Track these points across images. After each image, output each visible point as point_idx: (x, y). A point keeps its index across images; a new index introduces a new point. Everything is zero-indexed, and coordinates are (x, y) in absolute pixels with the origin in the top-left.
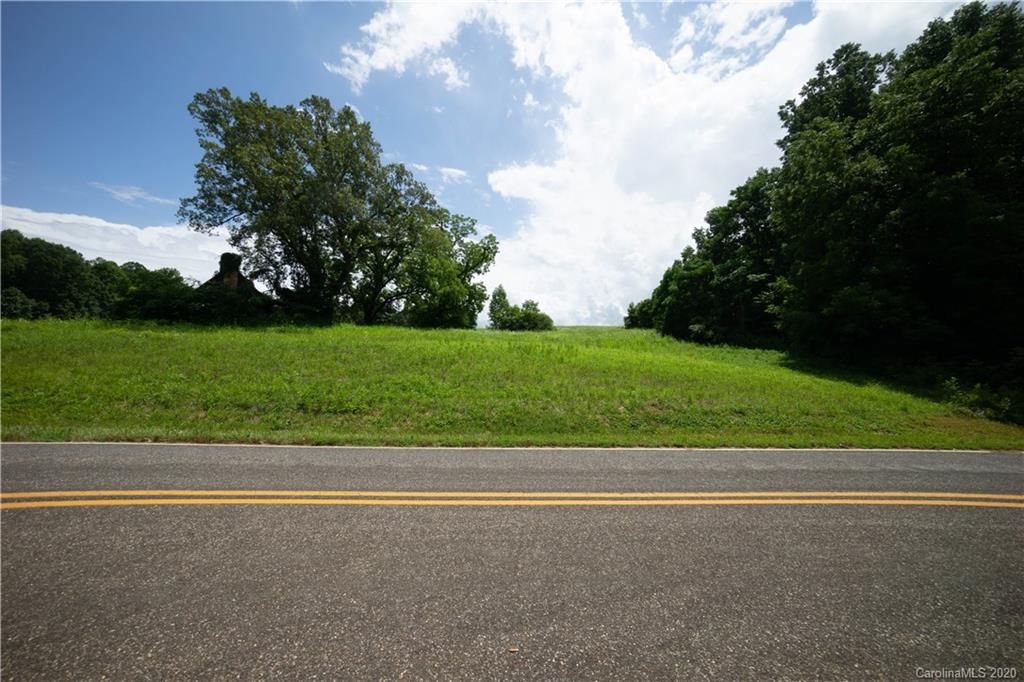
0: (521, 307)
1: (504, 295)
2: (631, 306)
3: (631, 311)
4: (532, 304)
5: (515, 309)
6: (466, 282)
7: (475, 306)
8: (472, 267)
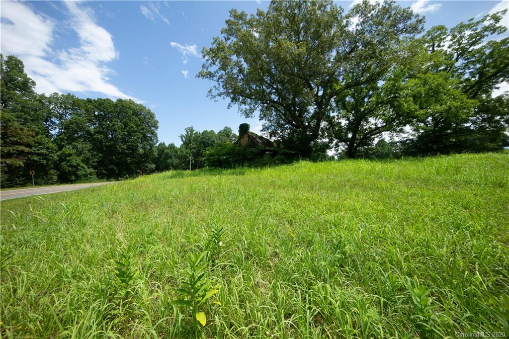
6: (484, 96)
7: (502, 123)
8: (492, 76)
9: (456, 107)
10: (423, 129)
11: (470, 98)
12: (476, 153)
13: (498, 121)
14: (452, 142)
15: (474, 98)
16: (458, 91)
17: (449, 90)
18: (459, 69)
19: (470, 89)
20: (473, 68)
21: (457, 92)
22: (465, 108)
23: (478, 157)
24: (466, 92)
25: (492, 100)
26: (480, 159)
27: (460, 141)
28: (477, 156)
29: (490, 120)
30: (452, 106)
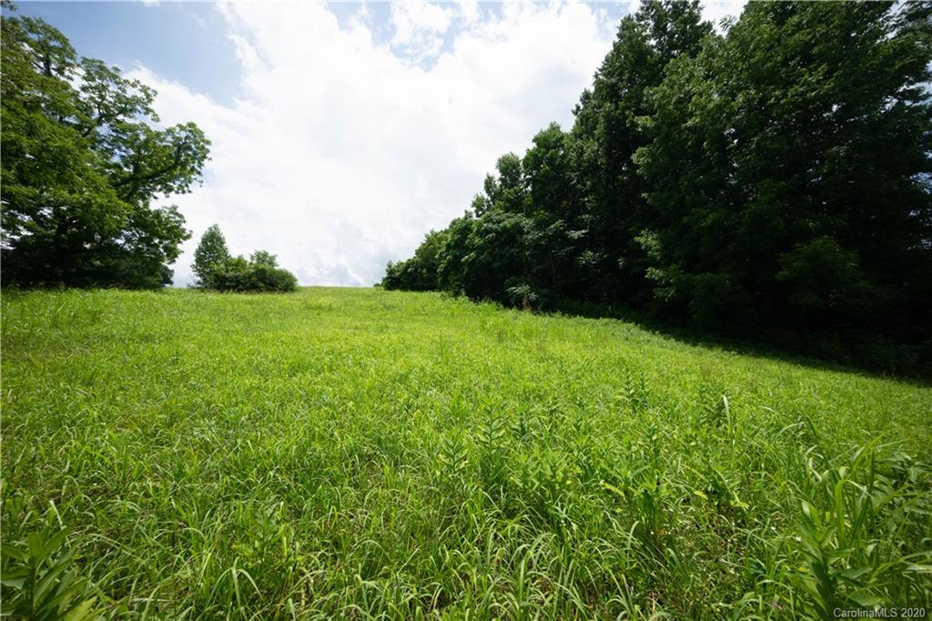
0: (248, 259)
1: (221, 241)
2: (390, 266)
3: (391, 272)
4: (265, 255)
5: (239, 263)
6: (141, 203)
7: (162, 250)
8: (149, 177)
9: (101, 206)
10: (28, 228)
11: (123, 199)
12: (130, 289)
13: (156, 246)
14: (94, 266)
15: (127, 199)
16: (103, 178)
17: (85, 169)
18: (104, 140)
19: (122, 184)
20: (124, 151)
21: (102, 181)
22: (114, 213)
23: (131, 296)
24: (116, 186)
25: (150, 212)
26: (135, 299)
27: (108, 267)
28: (130, 294)
29: (148, 241)
30: (93, 201)
